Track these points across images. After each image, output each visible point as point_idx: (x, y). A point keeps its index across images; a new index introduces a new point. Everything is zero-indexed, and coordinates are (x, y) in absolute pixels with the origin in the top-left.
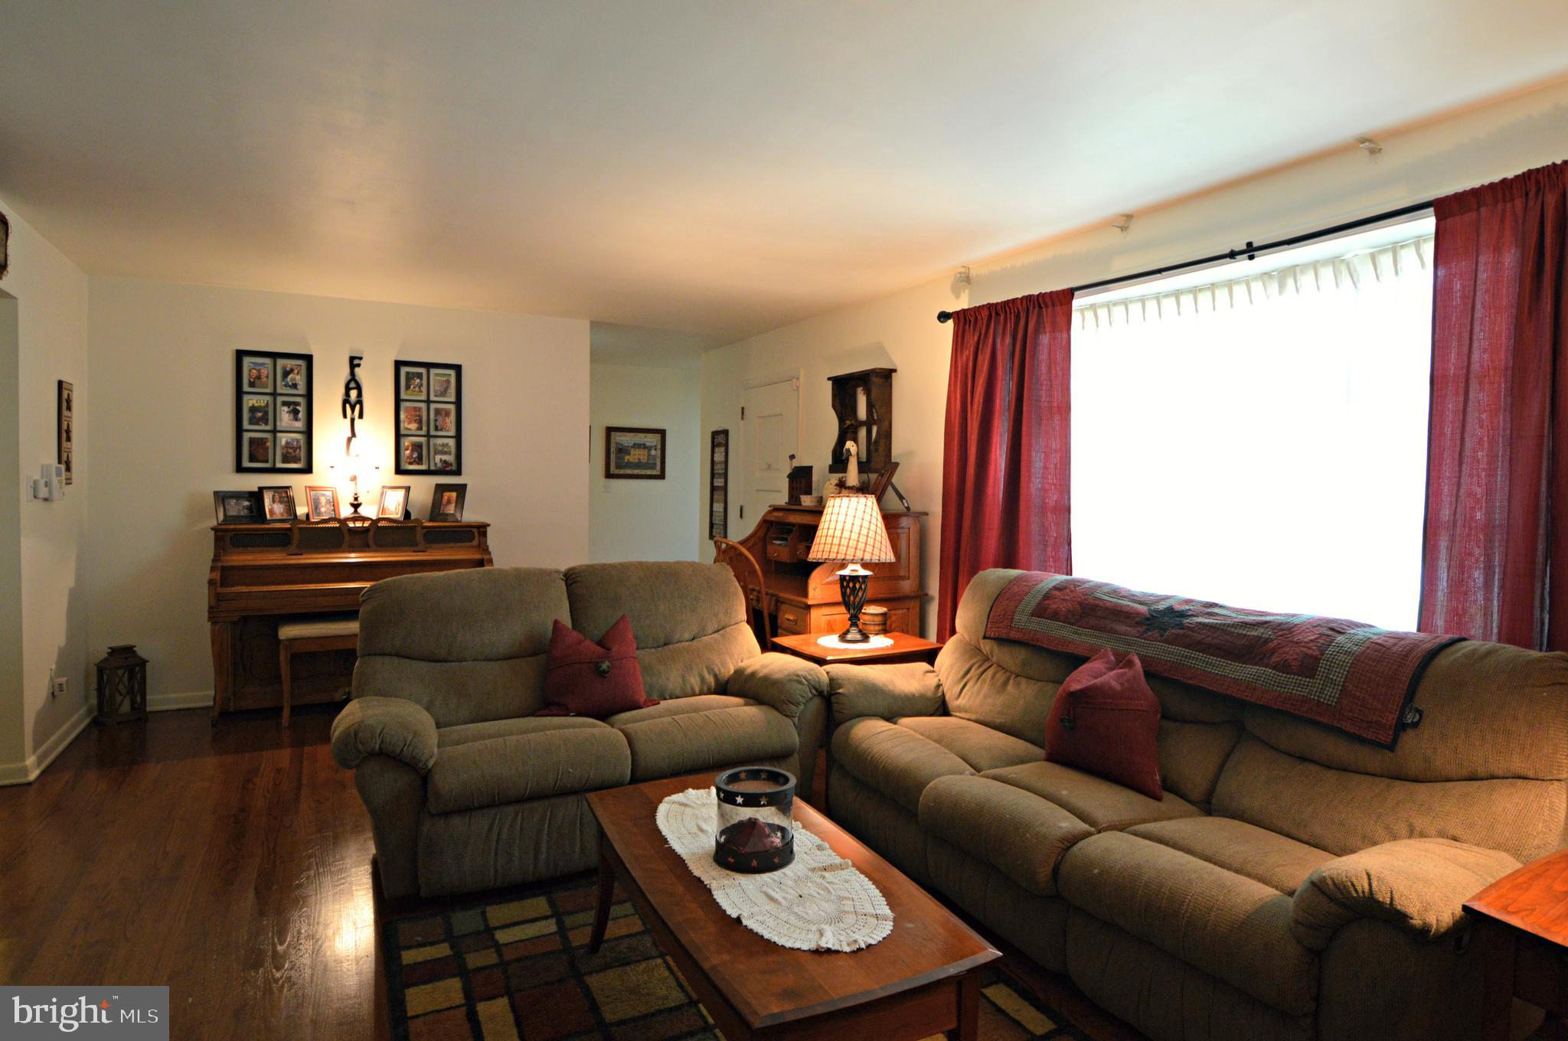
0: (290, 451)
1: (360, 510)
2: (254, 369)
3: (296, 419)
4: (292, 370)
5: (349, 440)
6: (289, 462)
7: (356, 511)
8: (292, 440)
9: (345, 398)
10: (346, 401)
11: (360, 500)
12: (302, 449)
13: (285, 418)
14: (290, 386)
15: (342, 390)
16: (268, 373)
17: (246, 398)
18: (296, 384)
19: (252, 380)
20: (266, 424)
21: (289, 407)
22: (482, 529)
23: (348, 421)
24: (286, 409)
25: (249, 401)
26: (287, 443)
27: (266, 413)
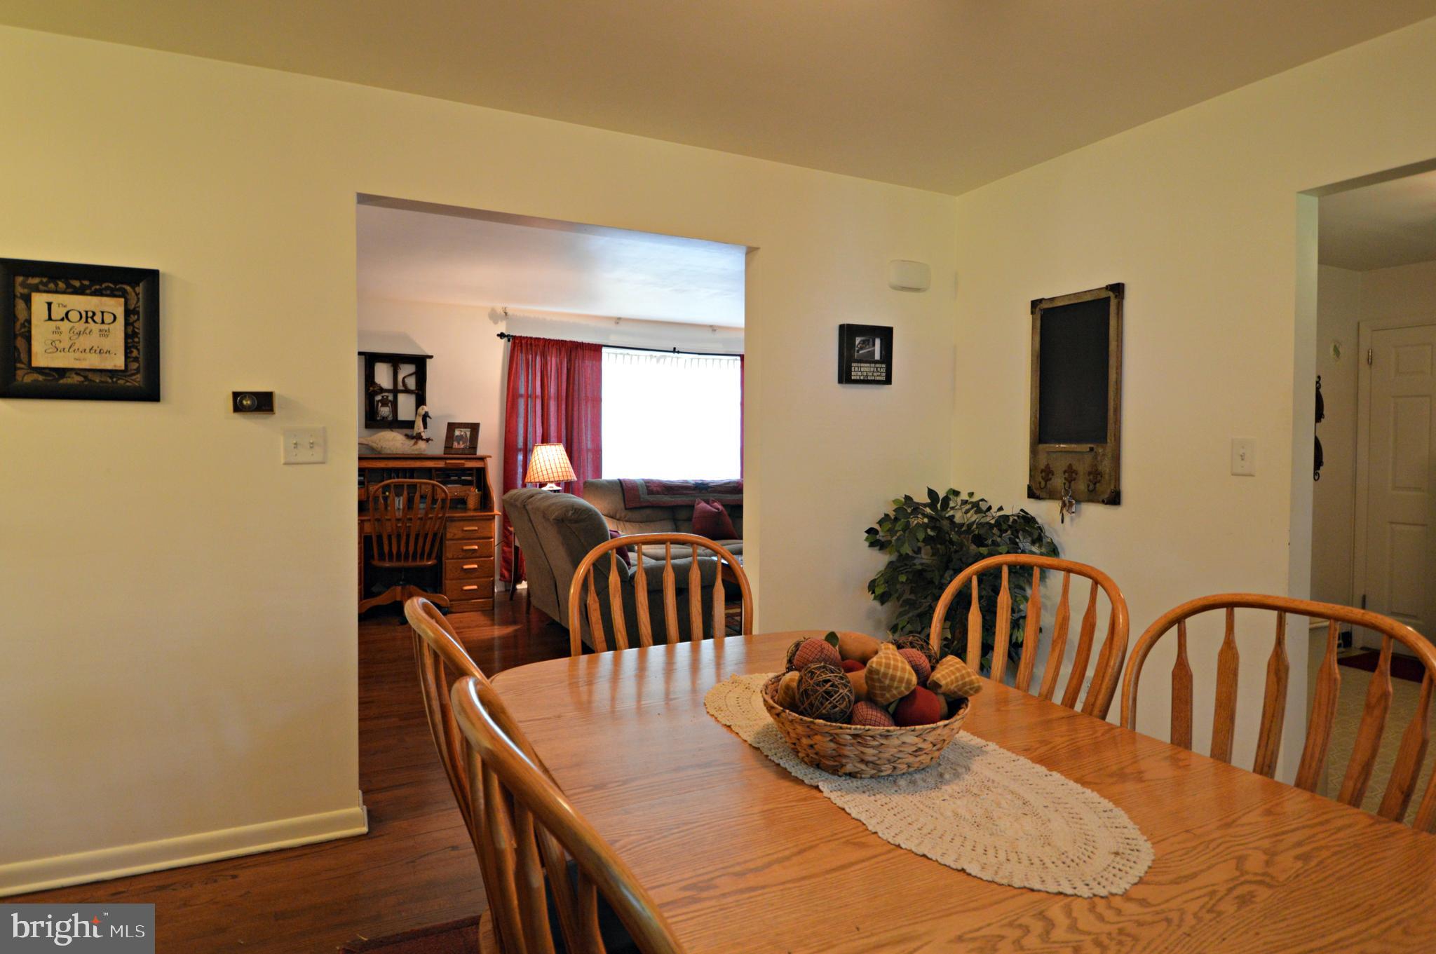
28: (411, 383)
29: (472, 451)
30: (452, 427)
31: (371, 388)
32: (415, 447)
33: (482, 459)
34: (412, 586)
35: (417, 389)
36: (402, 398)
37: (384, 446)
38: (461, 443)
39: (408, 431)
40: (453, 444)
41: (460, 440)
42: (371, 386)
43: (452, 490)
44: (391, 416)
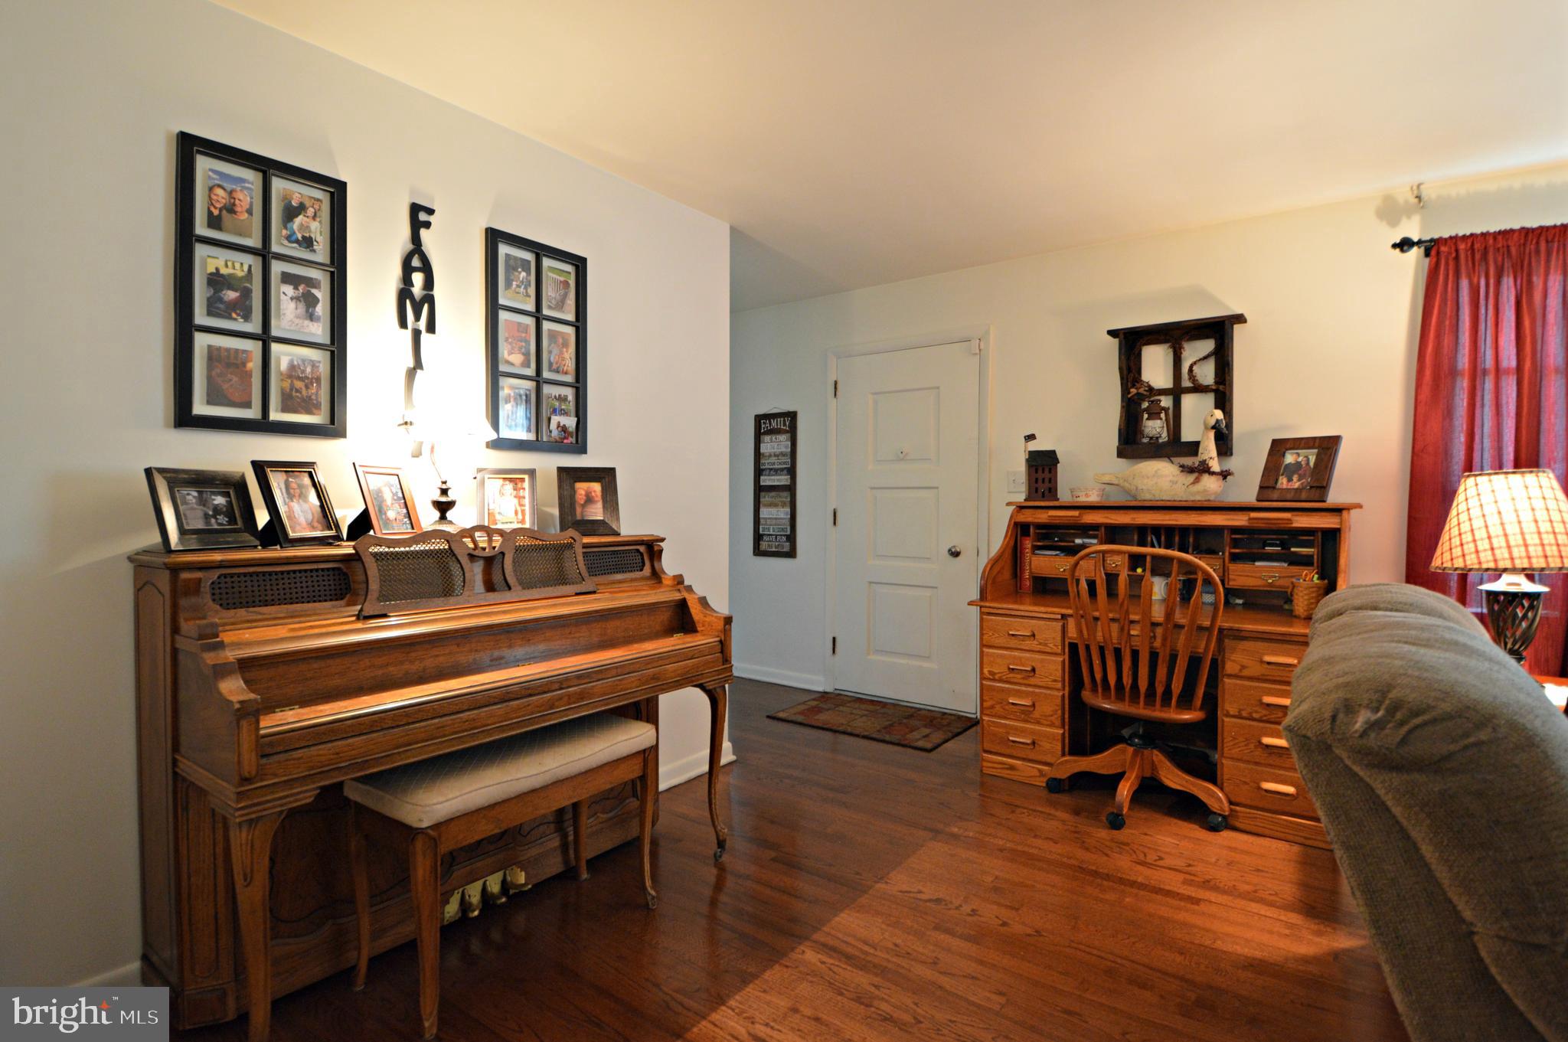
0: (299, 384)
1: (449, 515)
2: (219, 186)
3: (311, 317)
4: (301, 208)
5: (411, 374)
6: (295, 411)
7: (443, 517)
8: (303, 361)
9: (402, 286)
10: (404, 294)
11: (451, 496)
12: (323, 382)
13: (287, 314)
14: (297, 241)
15: (397, 271)
16: (251, 204)
17: (200, 251)
18: (311, 238)
19: (216, 212)
20: (247, 317)
21: (296, 288)
22: (651, 549)
23: (407, 334)
24: (289, 290)
25: (208, 260)
26: (292, 367)
27: (246, 293)
28: (1207, 374)
29: (1315, 494)
30: (1279, 447)
31: (1133, 391)
32: (1199, 487)
33: (1338, 510)
34: (1155, 752)
35: (1216, 383)
36: (1188, 401)
37: (1140, 487)
38: (1295, 477)
39: (1188, 461)
40: (1277, 481)
41: (1294, 473)
42: (1133, 386)
43: (1264, 573)
44: (1165, 434)
